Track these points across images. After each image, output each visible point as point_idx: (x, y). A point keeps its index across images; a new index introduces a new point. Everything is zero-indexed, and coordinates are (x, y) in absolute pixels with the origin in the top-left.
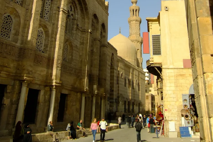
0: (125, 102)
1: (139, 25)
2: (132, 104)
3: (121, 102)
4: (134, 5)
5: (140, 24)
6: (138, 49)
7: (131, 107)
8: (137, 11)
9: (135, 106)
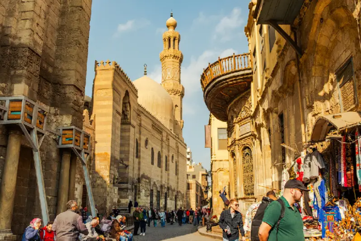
0: (152, 191)
1: (178, 64)
2: (164, 195)
3: (143, 191)
4: (171, 30)
5: (180, 64)
6: (176, 106)
7: (162, 202)
8: (176, 41)
9: (169, 199)
